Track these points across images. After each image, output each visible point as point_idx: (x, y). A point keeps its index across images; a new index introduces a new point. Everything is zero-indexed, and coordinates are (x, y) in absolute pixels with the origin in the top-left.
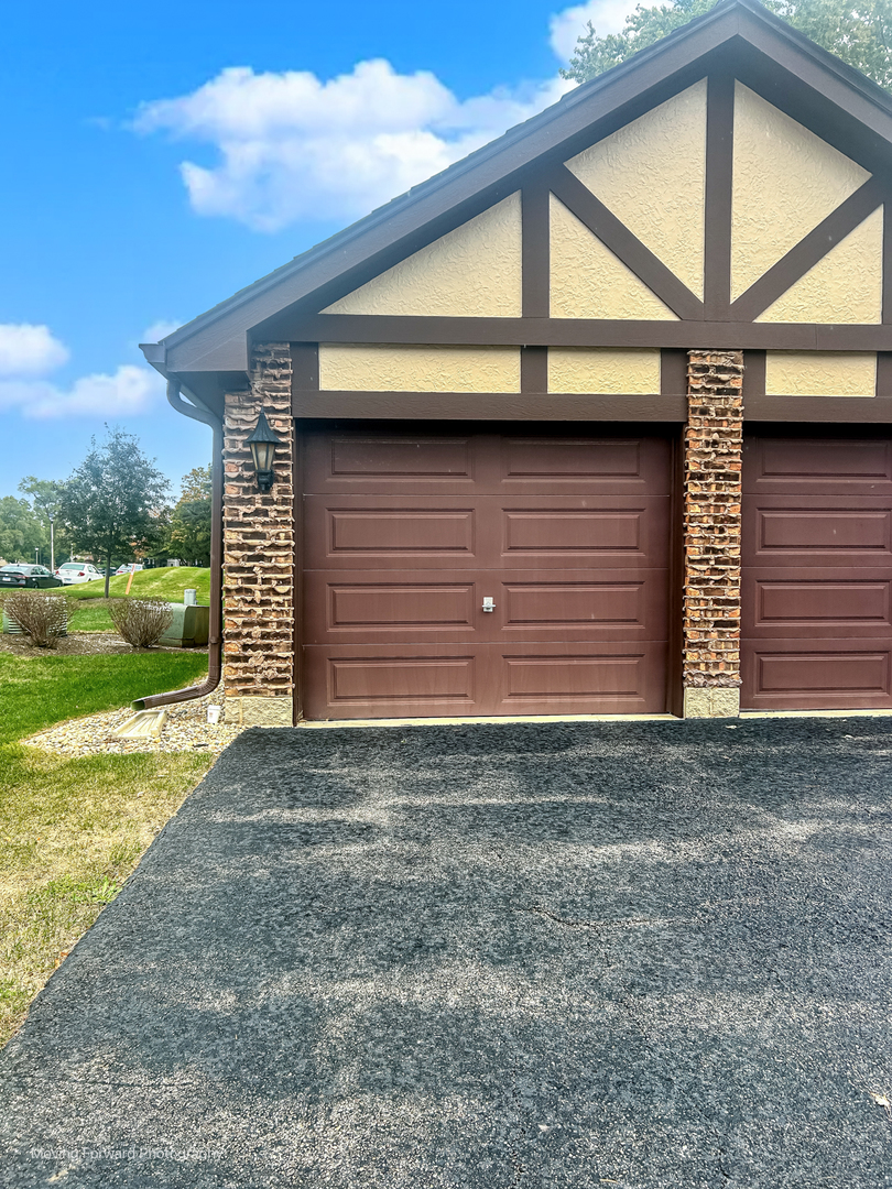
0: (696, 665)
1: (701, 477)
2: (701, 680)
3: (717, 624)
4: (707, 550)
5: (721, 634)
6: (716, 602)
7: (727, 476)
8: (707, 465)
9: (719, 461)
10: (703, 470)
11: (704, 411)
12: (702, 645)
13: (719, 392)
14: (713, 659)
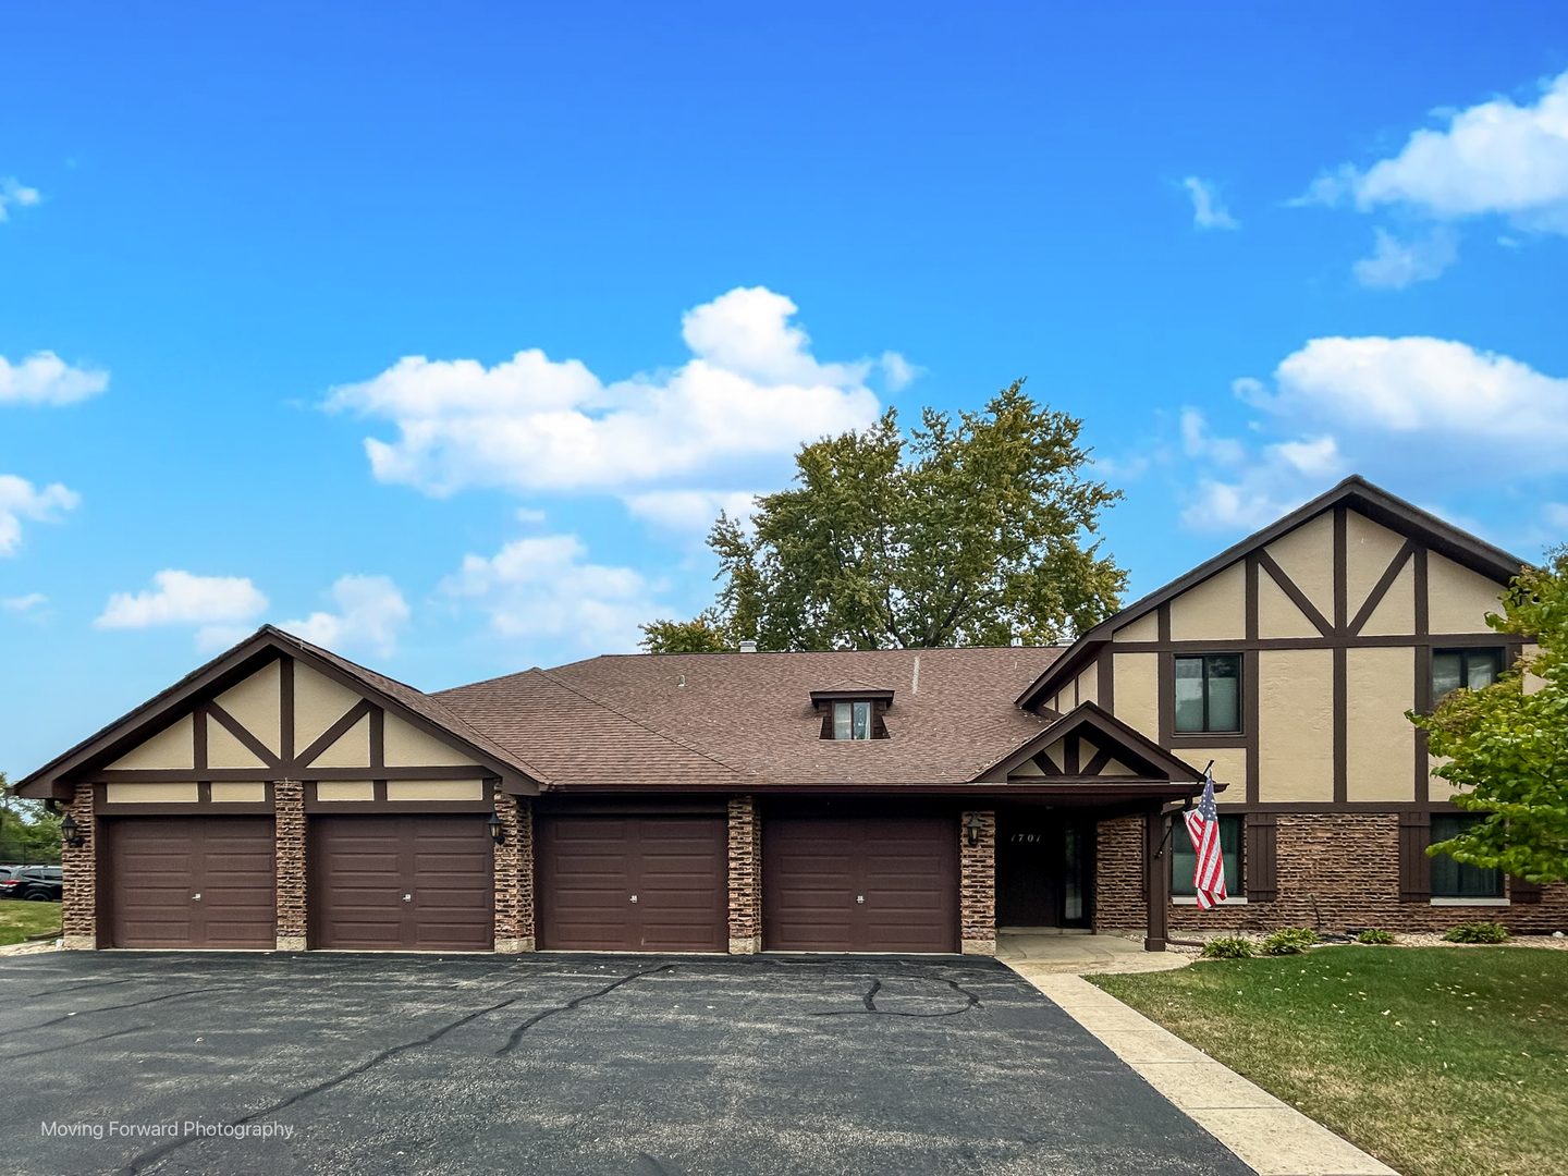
0: (282, 926)
1: (282, 839)
2: (283, 933)
3: (291, 907)
4: (286, 873)
5: (294, 912)
6: (291, 897)
7: (294, 839)
8: (285, 834)
9: (291, 832)
10: (283, 836)
11: (283, 809)
12: (285, 917)
13: (289, 800)
14: (290, 924)
